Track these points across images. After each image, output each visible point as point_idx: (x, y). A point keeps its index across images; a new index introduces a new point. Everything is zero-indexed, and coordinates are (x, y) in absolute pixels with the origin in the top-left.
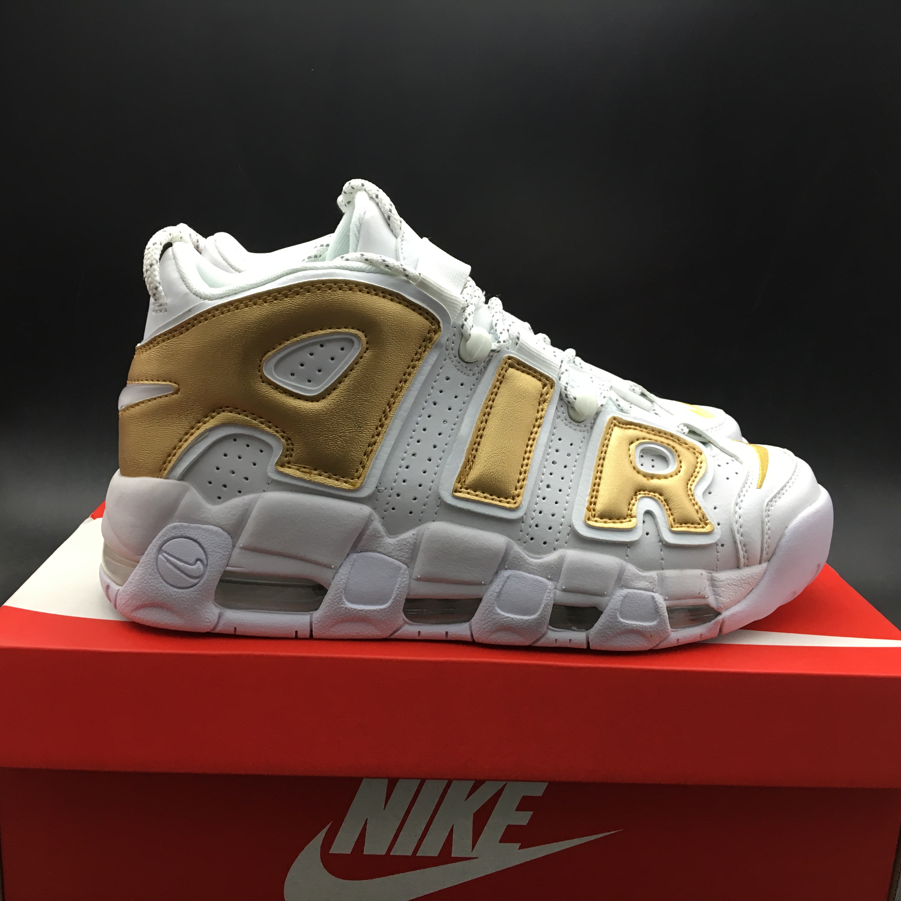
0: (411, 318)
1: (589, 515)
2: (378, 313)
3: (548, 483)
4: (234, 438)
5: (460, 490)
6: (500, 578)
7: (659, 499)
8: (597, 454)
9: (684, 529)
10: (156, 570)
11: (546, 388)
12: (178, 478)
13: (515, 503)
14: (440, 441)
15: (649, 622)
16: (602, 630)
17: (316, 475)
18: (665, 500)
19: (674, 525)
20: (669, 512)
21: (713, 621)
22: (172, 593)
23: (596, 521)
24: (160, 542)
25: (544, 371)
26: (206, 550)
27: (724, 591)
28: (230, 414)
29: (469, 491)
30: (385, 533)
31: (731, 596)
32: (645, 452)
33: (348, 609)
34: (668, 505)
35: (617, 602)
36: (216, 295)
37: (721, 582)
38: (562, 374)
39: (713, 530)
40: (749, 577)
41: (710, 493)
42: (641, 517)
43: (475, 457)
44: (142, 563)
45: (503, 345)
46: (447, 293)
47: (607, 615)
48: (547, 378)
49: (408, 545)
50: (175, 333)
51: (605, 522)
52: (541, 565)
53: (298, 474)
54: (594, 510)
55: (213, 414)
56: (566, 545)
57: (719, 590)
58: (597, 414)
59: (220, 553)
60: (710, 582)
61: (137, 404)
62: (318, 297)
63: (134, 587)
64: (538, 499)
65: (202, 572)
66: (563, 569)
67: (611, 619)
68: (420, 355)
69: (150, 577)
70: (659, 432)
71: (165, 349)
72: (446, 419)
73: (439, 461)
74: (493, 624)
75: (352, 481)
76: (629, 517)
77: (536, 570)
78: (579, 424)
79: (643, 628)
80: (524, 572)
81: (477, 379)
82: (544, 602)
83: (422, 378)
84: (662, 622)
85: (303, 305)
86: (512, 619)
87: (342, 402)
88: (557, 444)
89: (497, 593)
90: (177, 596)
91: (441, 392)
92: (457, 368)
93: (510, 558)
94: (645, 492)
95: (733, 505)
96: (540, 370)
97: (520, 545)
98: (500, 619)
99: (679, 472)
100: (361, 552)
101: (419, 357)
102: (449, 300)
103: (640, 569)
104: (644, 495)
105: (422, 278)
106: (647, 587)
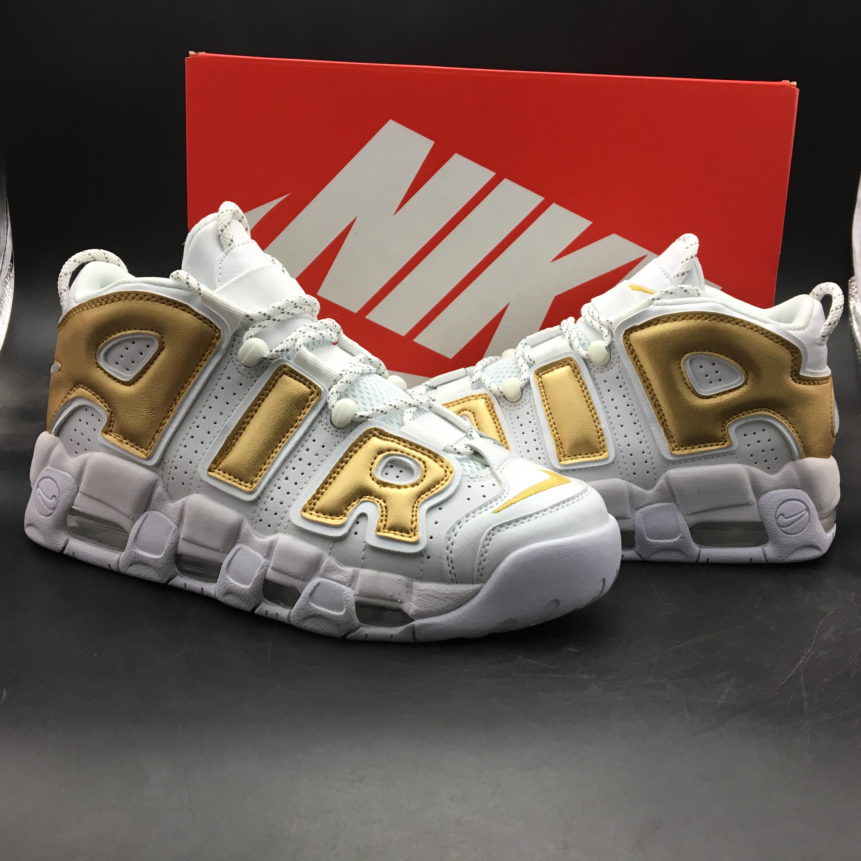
0: (196, 326)
1: (307, 508)
2: (170, 320)
3: (287, 476)
4: (85, 408)
5: (214, 470)
6: (235, 549)
7: (381, 505)
8: (340, 457)
9: (391, 535)
11: (313, 395)
12: (54, 433)
13: (252, 488)
14: (214, 429)
15: (337, 612)
16: (297, 611)
17: (124, 443)
18: (386, 508)
19: (382, 530)
20: (384, 518)
21: (405, 626)
22: (39, 518)
23: (311, 514)
25: (315, 380)
27: (421, 600)
28: (82, 389)
29: (219, 472)
30: (167, 497)
31: (429, 607)
32: (392, 464)
33: (137, 554)
34: (386, 512)
35: (311, 587)
37: (419, 591)
39: (418, 540)
41: (440, 509)
42: (354, 517)
43: (233, 445)
45: (275, 354)
46: (229, 306)
48: (316, 387)
49: (177, 510)
51: (319, 517)
52: (263, 544)
53: (114, 441)
54: (315, 504)
55: (75, 388)
56: (283, 530)
57: (415, 598)
59: (67, 494)
60: (408, 588)
64: (273, 487)
66: (275, 549)
67: (305, 603)
68: (207, 356)
69: (31, 504)
72: (223, 411)
73: (209, 444)
74: (226, 588)
75: (146, 451)
76: (343, 515)
77: (258, 547)
78: (337, 430)
79: (329, 615)
80: (250, 547)
81: (255, 382)
82: (256, 575)
83: (206, 376)
84: (348, 614)
86: (234, 584)
87: (143, 388)
88: (308, 444)
89: (229, 561)
91: (223, 388)
92: (238, 370)
93: (242, 533)
94: (371, 497)
96: (311, 380)
97: (251, 524)
98: (228, 583)
99: (418, 484)
100: (151, 510)
103: (340, 563)
104: (368, 499)
105: (204, 294)
106: (341, 580)
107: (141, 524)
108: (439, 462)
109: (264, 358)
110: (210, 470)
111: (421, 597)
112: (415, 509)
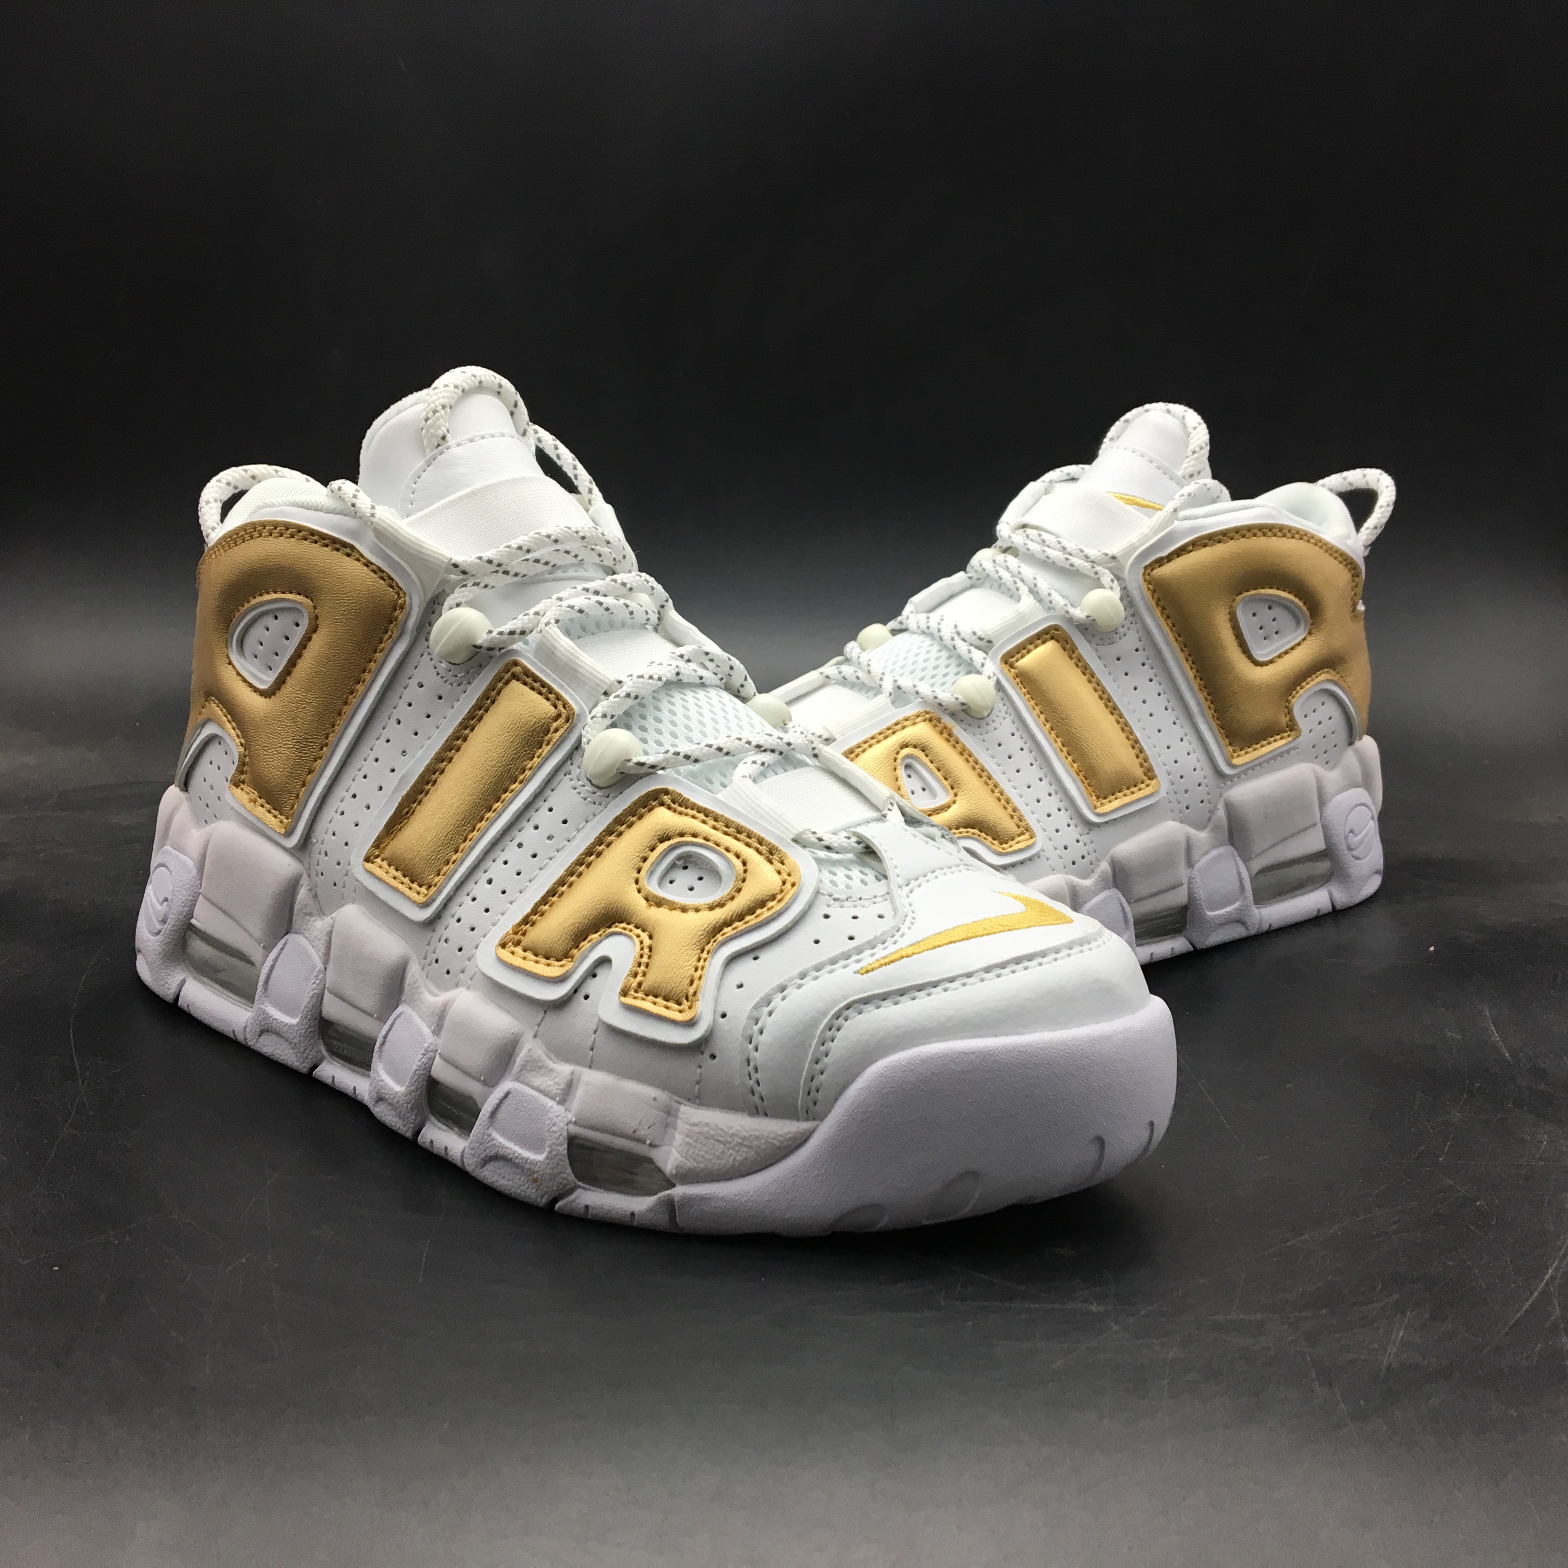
0: (369, 585)
1: (509, 940)
3: (491, 876)
4: (215, 740)
5: (374, 860)
6: (394, 1014)
7: (641, 942)
8: (588, 843)
11: (559, 721)
12: (181, 786)
13: (425, 896)
14: (389, 781)
15: (532, 1152)
16: (476, 1144)
17: (259, 805)
18: (650, 949)
19: (631, 993)
20: (642, 969)
21: (657, 1196)
22: (145, 939)
23: (513, 953)
25: (565, 691)
27: (690, 1144)
28: (214, 706)
29: (382, 863)
31: (702, 1159)
33: (269, 1015)
34: (650, 957)
35: (494, 1100)
37: (689, 1123)
39: (695, 1021)
41: (756, 958)
42: (585, 965)
46: (420, 546)
48: (565, 704)
51: (525, 958)
52: (431, 1007)
53: (247, 801)
54: (524, 934)
55: (206, 704)
56: (469, 982)
59: (184, 896)
60: (665, 1117)
64: (466, 897)
66: (446, 1020)
68: (384, 643)
72: (409, 748)
73: (379, 811)
75: (285, 821)
76: (569, 959)
77: (426, 1012)
78: (596, 790)
79: (520, 1159)
82: (414, 1068)
84: (551, 1159)
86: (386, 1084)
87: (285, 703)
88: (541, 816)
89: (384, 1037)
90: (147, 943)
91: (410, 705)
92: (437, 670)
93: (406, 984)
94: (628, 927)
96: (559, 690)
97: (422, 965)
98: (378, 1080)
99: (721, 906)
100: (294, 932)
101: (384, 646)
103: (552, 1056)
104: (621, 931)
105: (377, 524)
106: (548, 1089)
107: (277, 959)
108: (775, 862)
109: (475, 646)
110: (367, 860)
111: (691, 1138)
112: (704, 955)
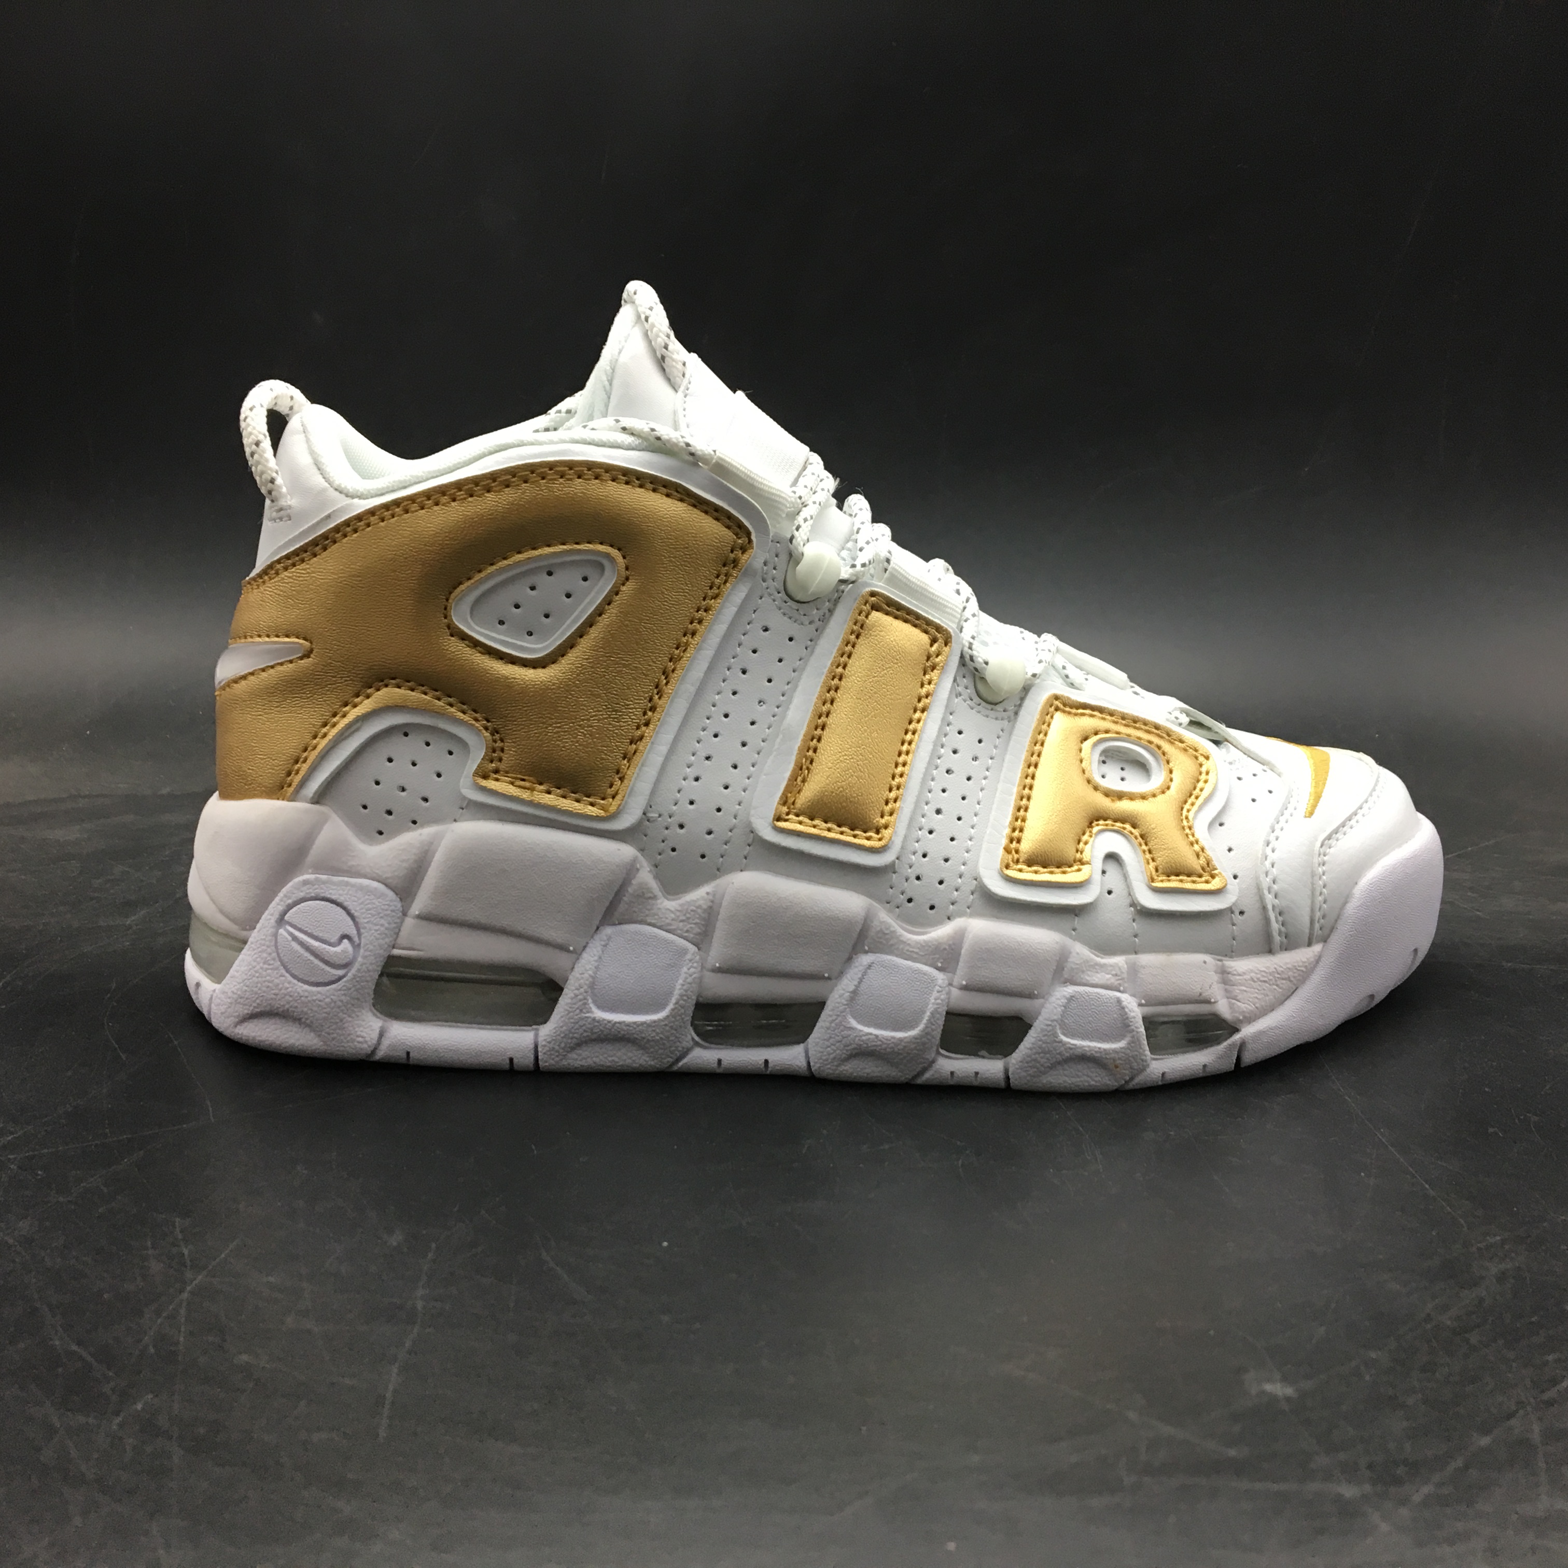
0: (700, 526)
1: (1008, 860)
2: (644, 517)
3: (938, 806)
4: (405, 731)
5: (787, 817)
6: (856, 967)
7: (1132, 833)
8: (1023, 757)
9: (1174, 883)
10: (274, 955)
11: (936, 645)
12: (313, 798)
13: (880, 840)
14: (753, 735)
15: (1113, 1043)
16: (1029, 1056)
17: (541, 792)
18: (1142, 836)
19: (1156, 878)
20: (1148, 856)
21: (1225, 1044)
22: (302, 994)
23: (1020, 870)
24: (281, 908)
25: (933, 615)
26: (357, 920)
27: (1245, 991)
28: (397, 690)
29: (801, 818)
30: (660, 890)
31: (1257, 1000)
32: (1108, 756)
33: (598, 1022)
34: (1146, 844)
35: (1056, 1008)
36: (373, 490)
37: (1240, 975)
38: (966, 621)
39: (1224, 887)
40: (1289, 969)
41: (1221, 825)
42: (1098, 864)
43: (811, 762)
44: (252, 943)
45: (861, 571)
46: (762, 483)
47: (1039, 1030)
48: (939, 628)
49: (699, 911)
50: (305, 555)
51: (1036, 872)
52: (924, 946)
53: (512, 790)
54: (1017, 852)
55: (369, 691)
56: (968, 910)
57: (1236, 990)
58: (1026, 689)
59: (382, 925)
60: (1220, 975)
61: (244, 677)
62: (542, 490)
63: (239, 983)
64: (920, 832)
65: (351, 957)
66: (963, 951)
67: (1046, 1038)
68: (719, 588)
69: (266, 966)
70: (1134, 721)
71: (287, 583)
72: (764, 697)
73: (752, 768)
74: (845, 1046)
75: (602, 802)
76: (1078, 863)
77: (917, 953)
78: (993, 706)
79: (1101, 1052)
80: (897, 956)
81: (817, 631)
82: (931, 1008)
83: (720, 628)
84: (1135, 1042)
85: (516, 505)
86: (877, 1036)
87: (586, 669)
88: (954, 740)
89: (851, 992)
90: (309, 999)
91: (754, 652)
92: (782, 611)
93: (872, 933)
94: (1107, 822)
95: (1261, 843)
96: (926, 615)
97: (890, 911)
98: (856, 1036)
99: (1168, 788)
100: (620, 924)
101: (717, 591)
102: (766, 495)
103: (1098, 953)
104: (1105, 827)
105: (719, 457)
106: (1109, 982)
107: (600, 958)
108: (1177, 743)
109: (839, 581)
111: (1244, 986)
112: (1188, 831)
